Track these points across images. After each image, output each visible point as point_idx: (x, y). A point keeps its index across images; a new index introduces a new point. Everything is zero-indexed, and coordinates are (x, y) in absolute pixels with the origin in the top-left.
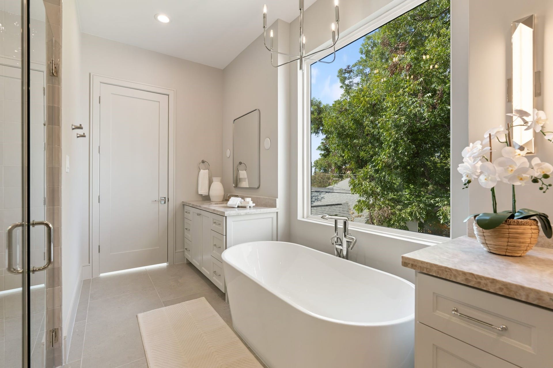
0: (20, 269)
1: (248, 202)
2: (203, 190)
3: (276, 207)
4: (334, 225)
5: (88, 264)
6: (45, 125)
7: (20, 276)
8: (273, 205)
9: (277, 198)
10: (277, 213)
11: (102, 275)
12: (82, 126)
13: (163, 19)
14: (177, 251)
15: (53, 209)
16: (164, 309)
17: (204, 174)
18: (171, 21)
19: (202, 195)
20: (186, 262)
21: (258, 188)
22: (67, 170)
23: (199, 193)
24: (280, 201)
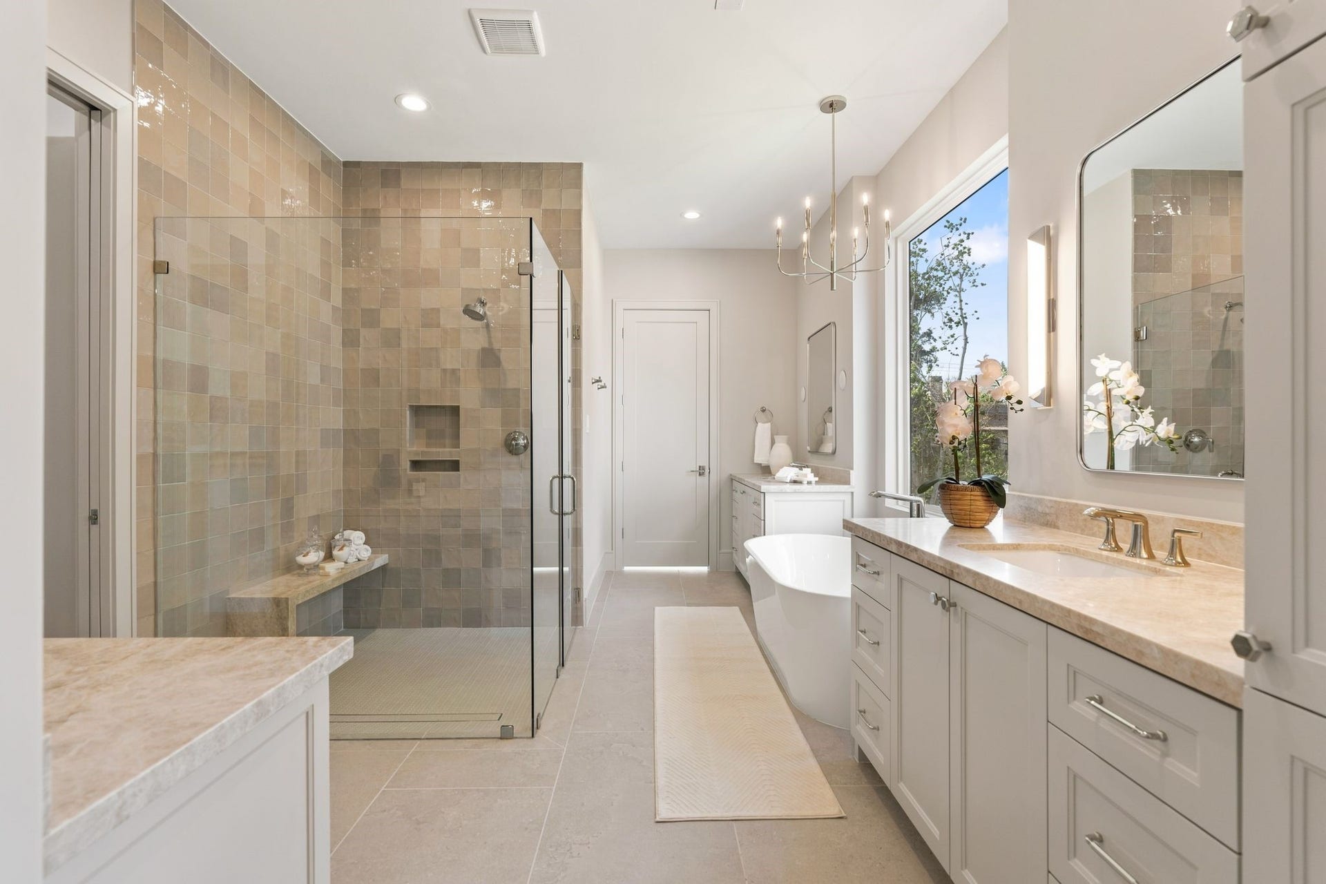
0: (557, 511)
1: (806, 476)
2: (760, 458)
3: (849, 484)
4: (909, 511)
5: (610, 551)
6: (569, 381)
7: (558, 516)
8: (846, 481)
9: (852, 469)
10: (852, 493)
11: (626, 569)
12: (601, 378)
13: (692, 215)
14: (722, 551)
15: (576, 470)
16: (685, 608)
17: (763, 429)
18: (701, 215)
19: (761, 464)
20: (734, 570)
21: (834, 453)
22: (588, 431)
23: (755, 462)
24: (858, 475)
